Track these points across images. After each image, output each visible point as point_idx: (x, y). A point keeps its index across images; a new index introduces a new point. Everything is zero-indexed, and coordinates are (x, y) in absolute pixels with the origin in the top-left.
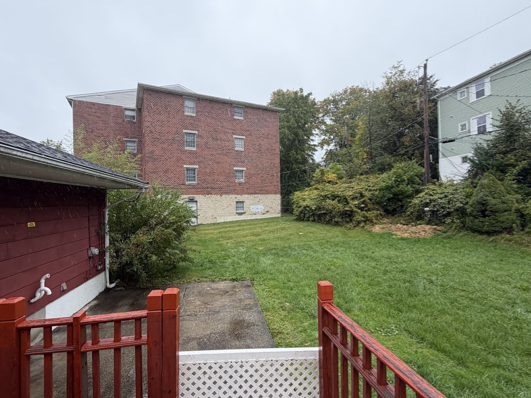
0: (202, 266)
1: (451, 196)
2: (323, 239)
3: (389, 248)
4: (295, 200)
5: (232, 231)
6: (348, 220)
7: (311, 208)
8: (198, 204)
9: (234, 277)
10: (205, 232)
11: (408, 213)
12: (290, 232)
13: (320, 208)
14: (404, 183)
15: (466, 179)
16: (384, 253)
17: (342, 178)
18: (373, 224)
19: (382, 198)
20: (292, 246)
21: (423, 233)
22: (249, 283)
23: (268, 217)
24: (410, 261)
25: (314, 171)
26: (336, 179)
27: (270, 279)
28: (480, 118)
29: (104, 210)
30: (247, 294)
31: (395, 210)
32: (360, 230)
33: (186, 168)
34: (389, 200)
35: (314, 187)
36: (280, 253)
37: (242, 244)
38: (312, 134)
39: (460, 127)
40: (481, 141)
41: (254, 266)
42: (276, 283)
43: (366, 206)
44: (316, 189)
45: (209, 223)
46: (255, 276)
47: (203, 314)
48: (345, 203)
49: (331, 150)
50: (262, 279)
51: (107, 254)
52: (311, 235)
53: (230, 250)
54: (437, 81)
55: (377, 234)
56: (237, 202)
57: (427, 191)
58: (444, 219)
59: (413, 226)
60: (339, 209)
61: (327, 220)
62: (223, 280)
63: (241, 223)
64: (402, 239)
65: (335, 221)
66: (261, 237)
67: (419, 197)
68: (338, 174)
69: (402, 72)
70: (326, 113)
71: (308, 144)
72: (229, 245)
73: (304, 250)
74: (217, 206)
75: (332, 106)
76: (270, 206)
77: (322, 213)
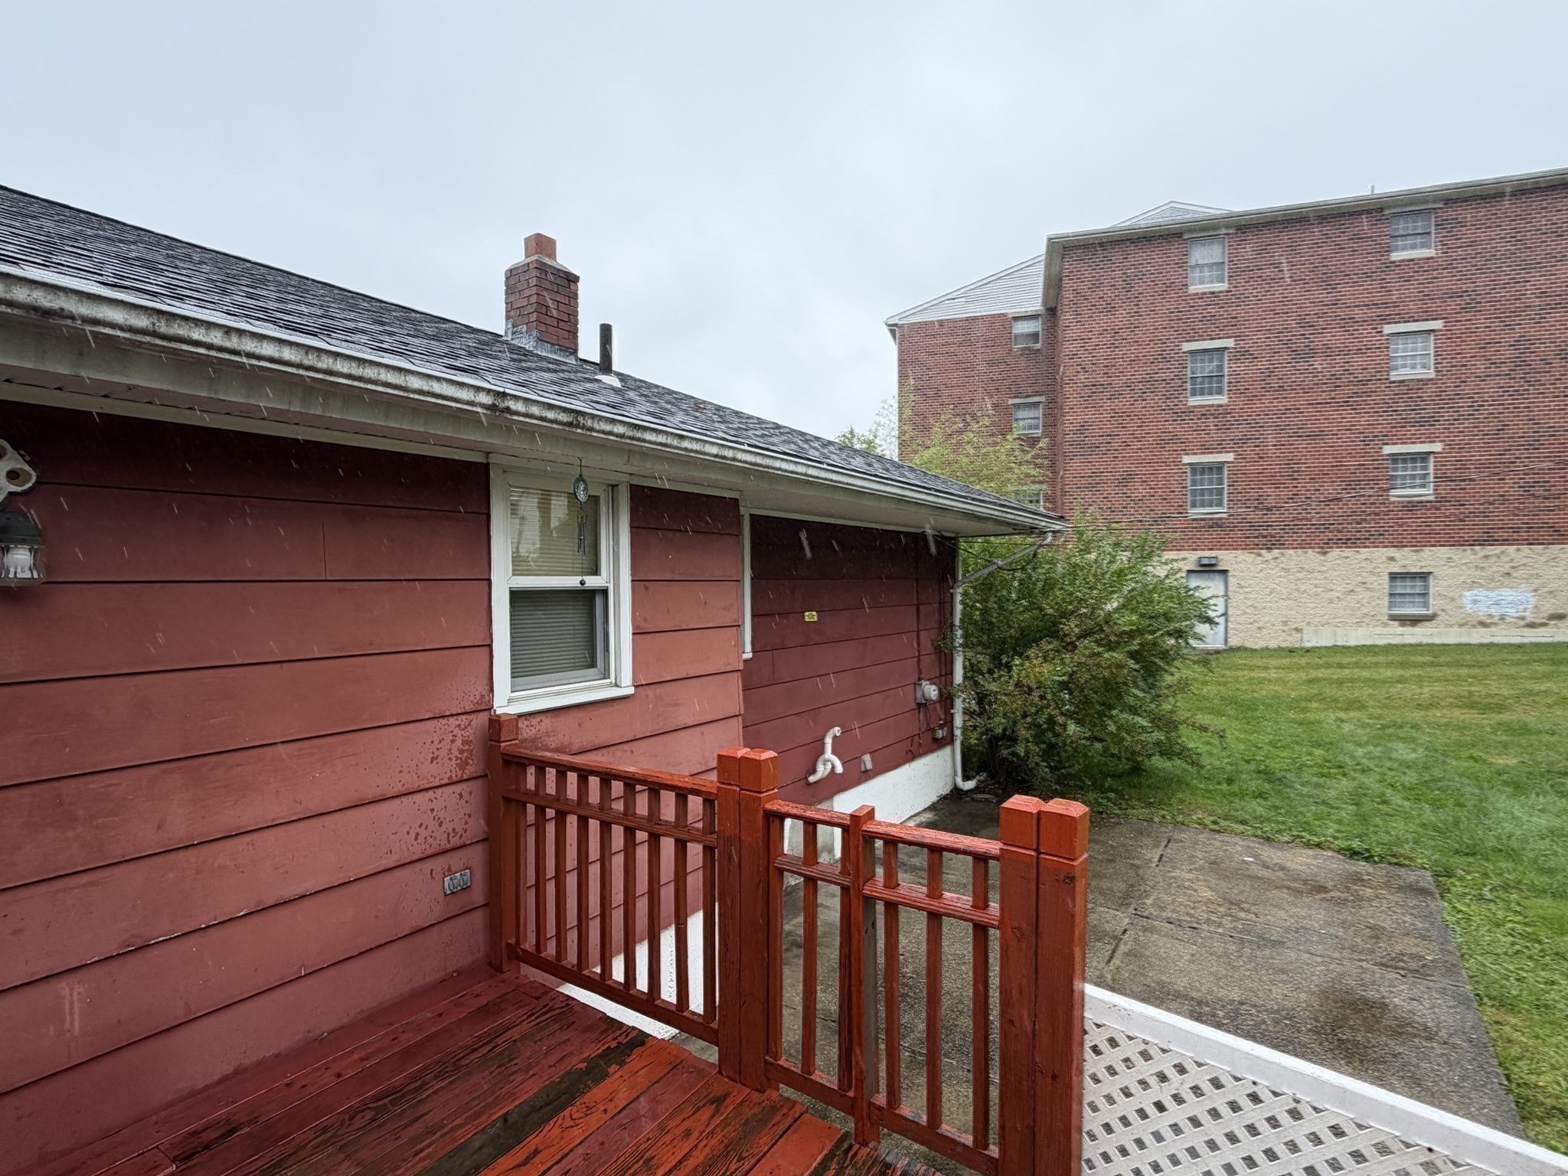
0: (1230, 781)
5: (1367, 680)
8: (1232, 580)
9: (1355, 844)
10: (1254, 674)
22: (1427, 879)
23: (1555, 639)
27: (1540, 891)
29: (951, 591)
30: (1407, 918)
33: (1190, 464)
37: (1408, 732)
41: (1456, 823)
45: (1273, 644)
47: (1220, 934)
51: (959, 705)
53: (1351, 747)
56: (1394, 577)
62: (1308, 845)
72: (1347, 728)
74: (1303, 588)
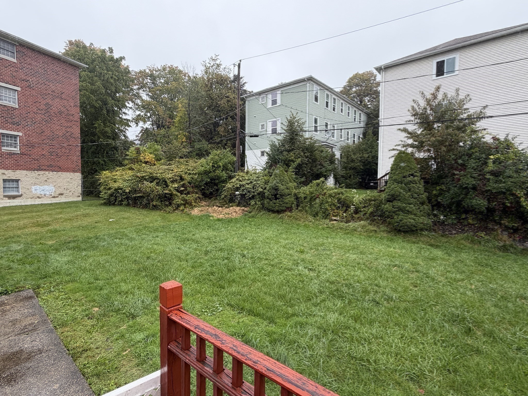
1: (255, 182)
2: (141, 225)
3: (208, 229)
4: (102, 180)
6: (167, 203)
7: (125, 190)
11: (223, 196)
12: (96, 218)
13: (136, 191)
14: (219, 169)
15: (265, 169)
16: (204, 234)
17: (160, 159)
18: (192, 207)
19: (200, 181)
20: (99, 236)
21: (234, 214)
22: (30, 293)
23: (61, 201)
24: (226, 240)
25: (127, 149)
26: (153, 160)
27: (68, 282)
28: (273, 122)
31: (211, 193)
32: (179, 213)
34: (206, 184)
35: (128, 166)
36: (83, 246)
37: (16, 239)
38: (126, 107)
39: (260, 127)
40: (275, 140)
41: (39, 268)
42: (77, 285)
43: (186, 189)
44: (131, 169)
46: (41, 281)
48: (165, 186)
49: (147, 128)
50: (54, 284)
52: (125, 221)
54: (245, 83)
55: (197, 217)
56: (5, 181)
57: (237, 177)
58: (250, 201)
59: (226, 208)
60: (157, 192)
61: (144, 203)
63: (13, 209)
64: (219, 220)
65: (153, 205)
66: (50, 228)
67: (232, 182)
68: (156, 155)
69: (218, 66)
70: (141, 87)
71: (119, 117)
73: (116, 238)
75: (149, 81)
76: (65, 187)
77: (138, 196)
